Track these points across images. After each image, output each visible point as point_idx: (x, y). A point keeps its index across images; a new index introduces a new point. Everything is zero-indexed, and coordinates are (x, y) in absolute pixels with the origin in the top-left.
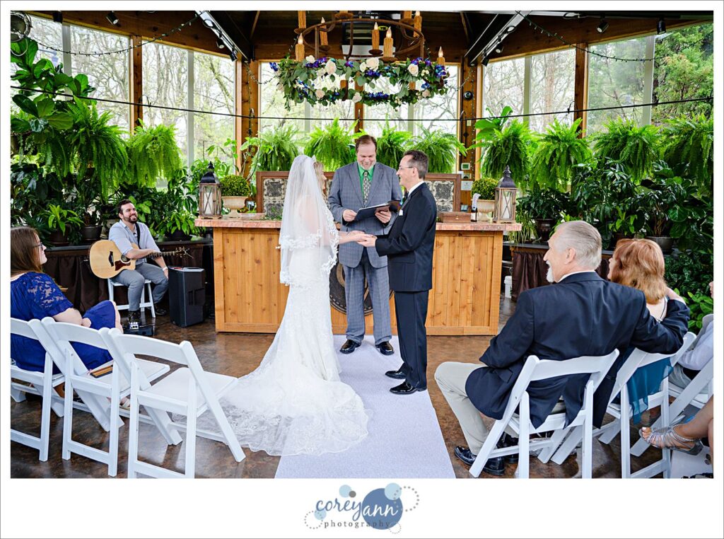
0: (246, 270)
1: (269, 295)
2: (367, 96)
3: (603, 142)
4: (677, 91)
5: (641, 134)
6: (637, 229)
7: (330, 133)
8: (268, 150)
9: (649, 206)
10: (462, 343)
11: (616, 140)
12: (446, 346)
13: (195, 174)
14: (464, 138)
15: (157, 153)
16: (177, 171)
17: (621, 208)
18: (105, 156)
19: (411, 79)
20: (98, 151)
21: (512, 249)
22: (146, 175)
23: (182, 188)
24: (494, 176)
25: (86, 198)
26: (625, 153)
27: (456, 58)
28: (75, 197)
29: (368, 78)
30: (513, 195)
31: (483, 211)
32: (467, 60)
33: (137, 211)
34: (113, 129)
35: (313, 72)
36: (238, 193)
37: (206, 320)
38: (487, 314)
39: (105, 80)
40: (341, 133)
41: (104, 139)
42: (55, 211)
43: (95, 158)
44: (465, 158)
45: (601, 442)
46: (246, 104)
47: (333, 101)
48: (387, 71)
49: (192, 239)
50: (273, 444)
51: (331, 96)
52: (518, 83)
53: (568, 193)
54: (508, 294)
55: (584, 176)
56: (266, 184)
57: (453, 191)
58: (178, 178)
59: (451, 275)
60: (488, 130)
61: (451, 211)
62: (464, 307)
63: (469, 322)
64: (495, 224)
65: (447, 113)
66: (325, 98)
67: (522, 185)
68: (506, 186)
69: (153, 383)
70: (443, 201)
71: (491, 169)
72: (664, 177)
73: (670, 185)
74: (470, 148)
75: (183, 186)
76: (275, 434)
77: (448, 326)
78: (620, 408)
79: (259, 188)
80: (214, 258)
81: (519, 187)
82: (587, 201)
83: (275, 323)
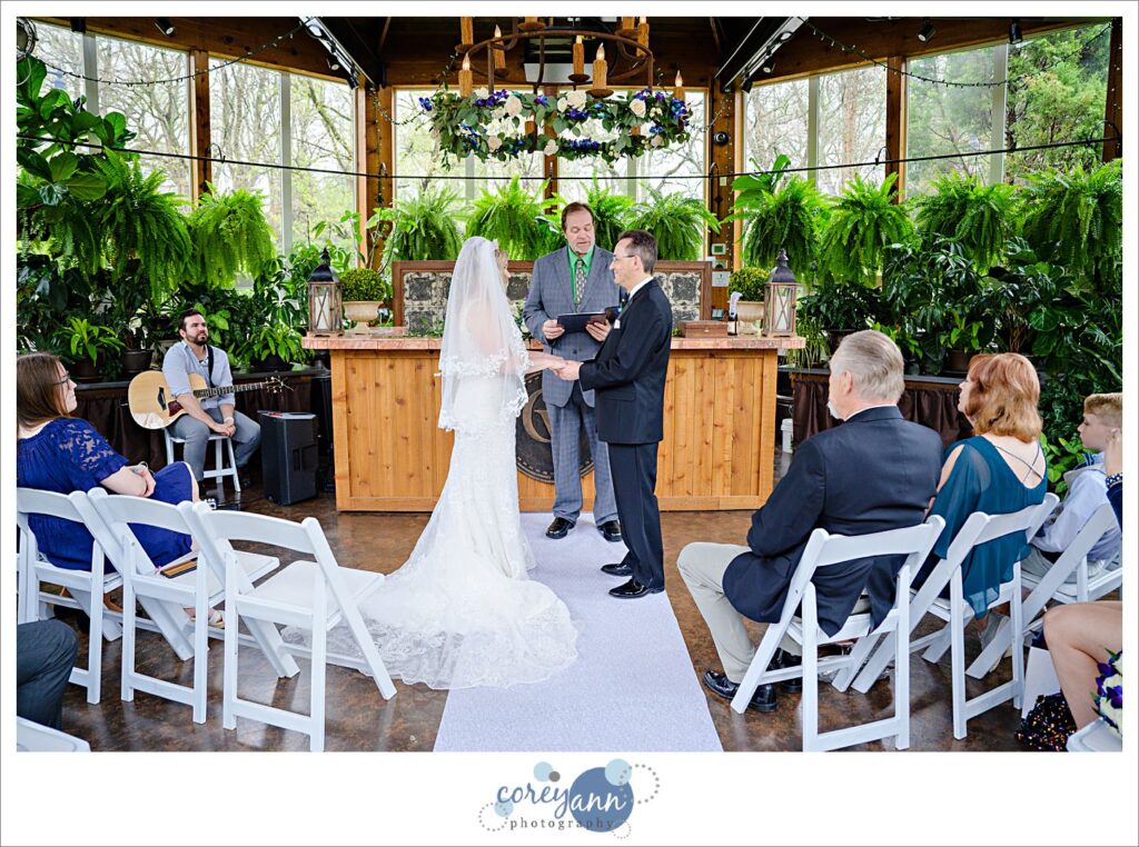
0: (383, 415)
1: (419, 453)
2: (566, 145)
3: (930, 210)
4: (1044, 130)
5: (987, 197)
6: (983, 343)
7: (506, 200)
8: (409, 228)
9: (999, 306)
10: (717, 522)
11: (950, 206)
12: (692, 527)
13: (297, 266)
14: (716, 205)
15: (237, 235)
16: (269, 262)
17: (959, 312)
18: (155, 241)
19: (634, 122)
20: (144, 232)
21: (792, 377)
22: (220, 271)
23: (276, 289)
24: (763, 264)
25: (127, 307)
26: (964, 226)
27: (702, 80)
28: (109, 306)
29: (570, 121)
30: (791, 293)
31: (746, 319)
32: (718, 83)
33: (208, 325)
34: (168, 199)
35: (486, 112)
36: (368, 297)
37: (320, 494)
38: (754, 476)
39: (137, 116)
40: (524, 199)
41: (154, 214)
42: (80, 327)
43: (140, 244)
44: (718, 236)
45: (925, 661)
46: (372, 155)
47: (514, 153)
48: (599, 110)
49: (294, 369)
50: (437, 673)
51: (511, 146)
52: (800, 114)
53: (878, 289)
54: (787, 447)
55: (902, 263)
56: (407, 282)
57: (700, 288)
58: (270, 273)
59: (698, 417)
60: (752, 193)
61: (697, 319)
62: (720, 466)
63: (728, 489)
64: (764, 339)
65: (688, 163)
66: (502, 149)
67: (806, 277)
68: (781, 281)
69: (256, 584)
70: (684, 304)
71: (758, 252)
72: (1022, 263)
73: (1030, 276)
74: (726, 220)
75: (279, 286)
76: (439, 659)
77: (695, 496)
78: (949, 606)
79: (397, 287)
80: (333, 397)
81: (803, 280)
82: (908, 301)
83: (429, 496)
